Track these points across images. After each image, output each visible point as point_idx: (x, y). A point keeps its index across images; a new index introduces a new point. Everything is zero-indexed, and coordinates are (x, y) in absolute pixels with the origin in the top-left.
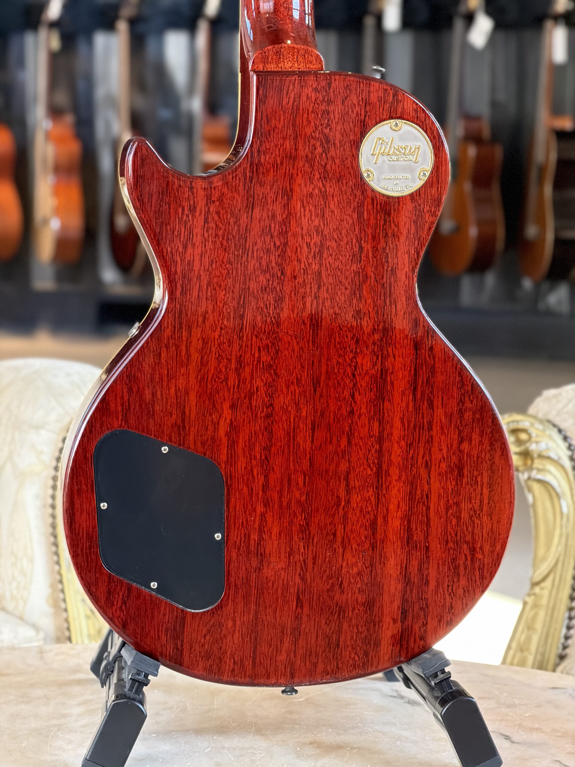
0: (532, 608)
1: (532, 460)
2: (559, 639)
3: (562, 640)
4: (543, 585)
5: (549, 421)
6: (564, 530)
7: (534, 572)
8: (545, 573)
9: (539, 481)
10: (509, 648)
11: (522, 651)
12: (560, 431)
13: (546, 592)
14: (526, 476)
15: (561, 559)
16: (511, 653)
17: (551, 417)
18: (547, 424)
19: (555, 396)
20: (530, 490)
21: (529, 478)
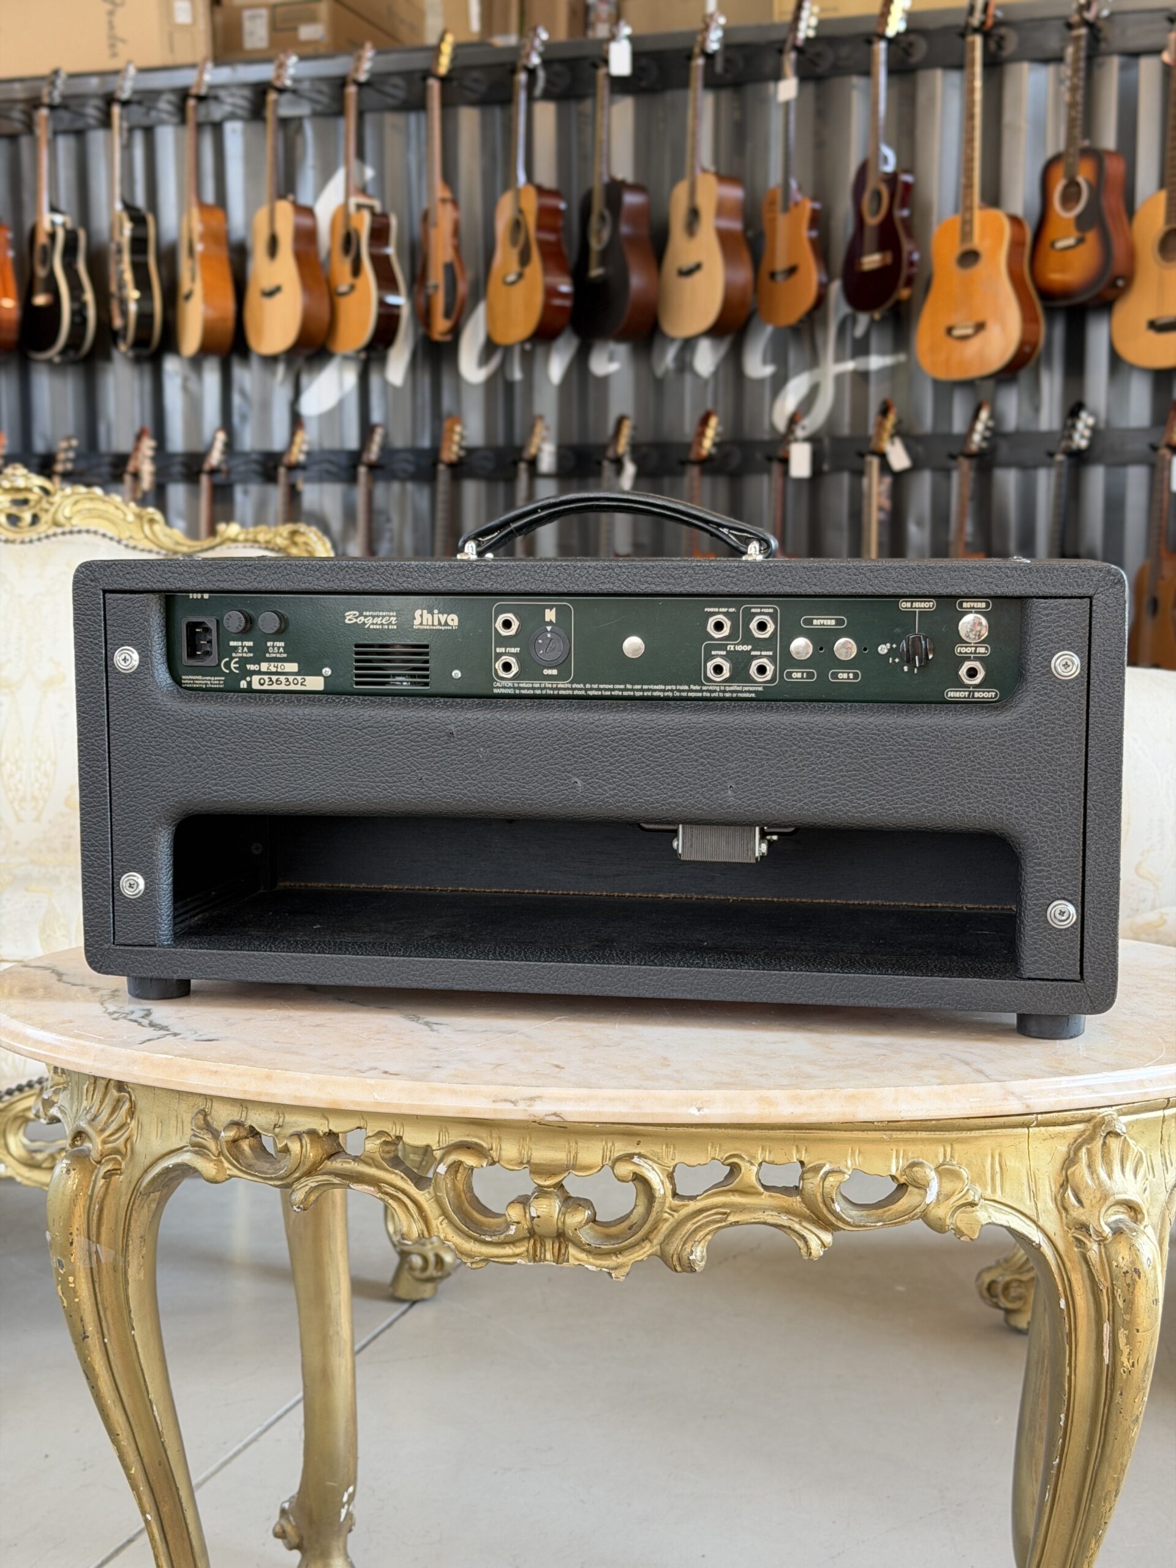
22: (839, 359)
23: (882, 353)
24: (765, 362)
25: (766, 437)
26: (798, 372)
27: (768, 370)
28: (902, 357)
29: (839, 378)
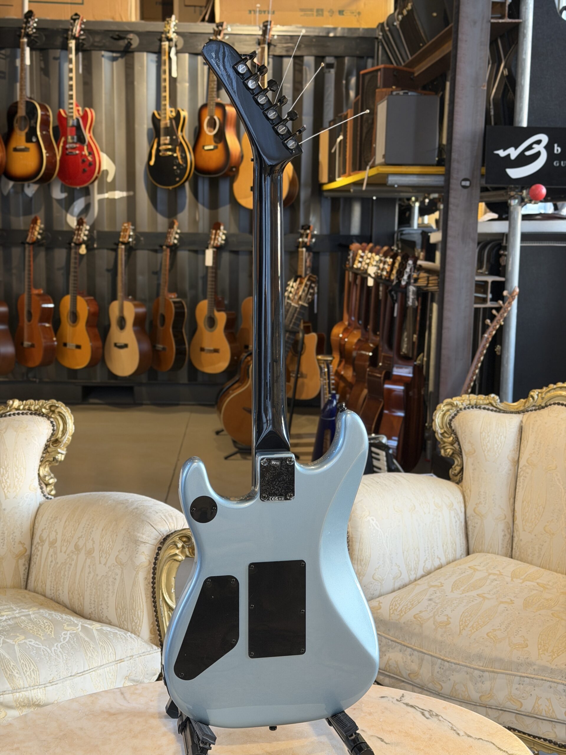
22: (100, 192)
23: (121, 190)
24: (62, 191)
25: (65, 229)
26: (79, 198)
27: (64, 195)
28: (131, 193)
29: (101, 201)
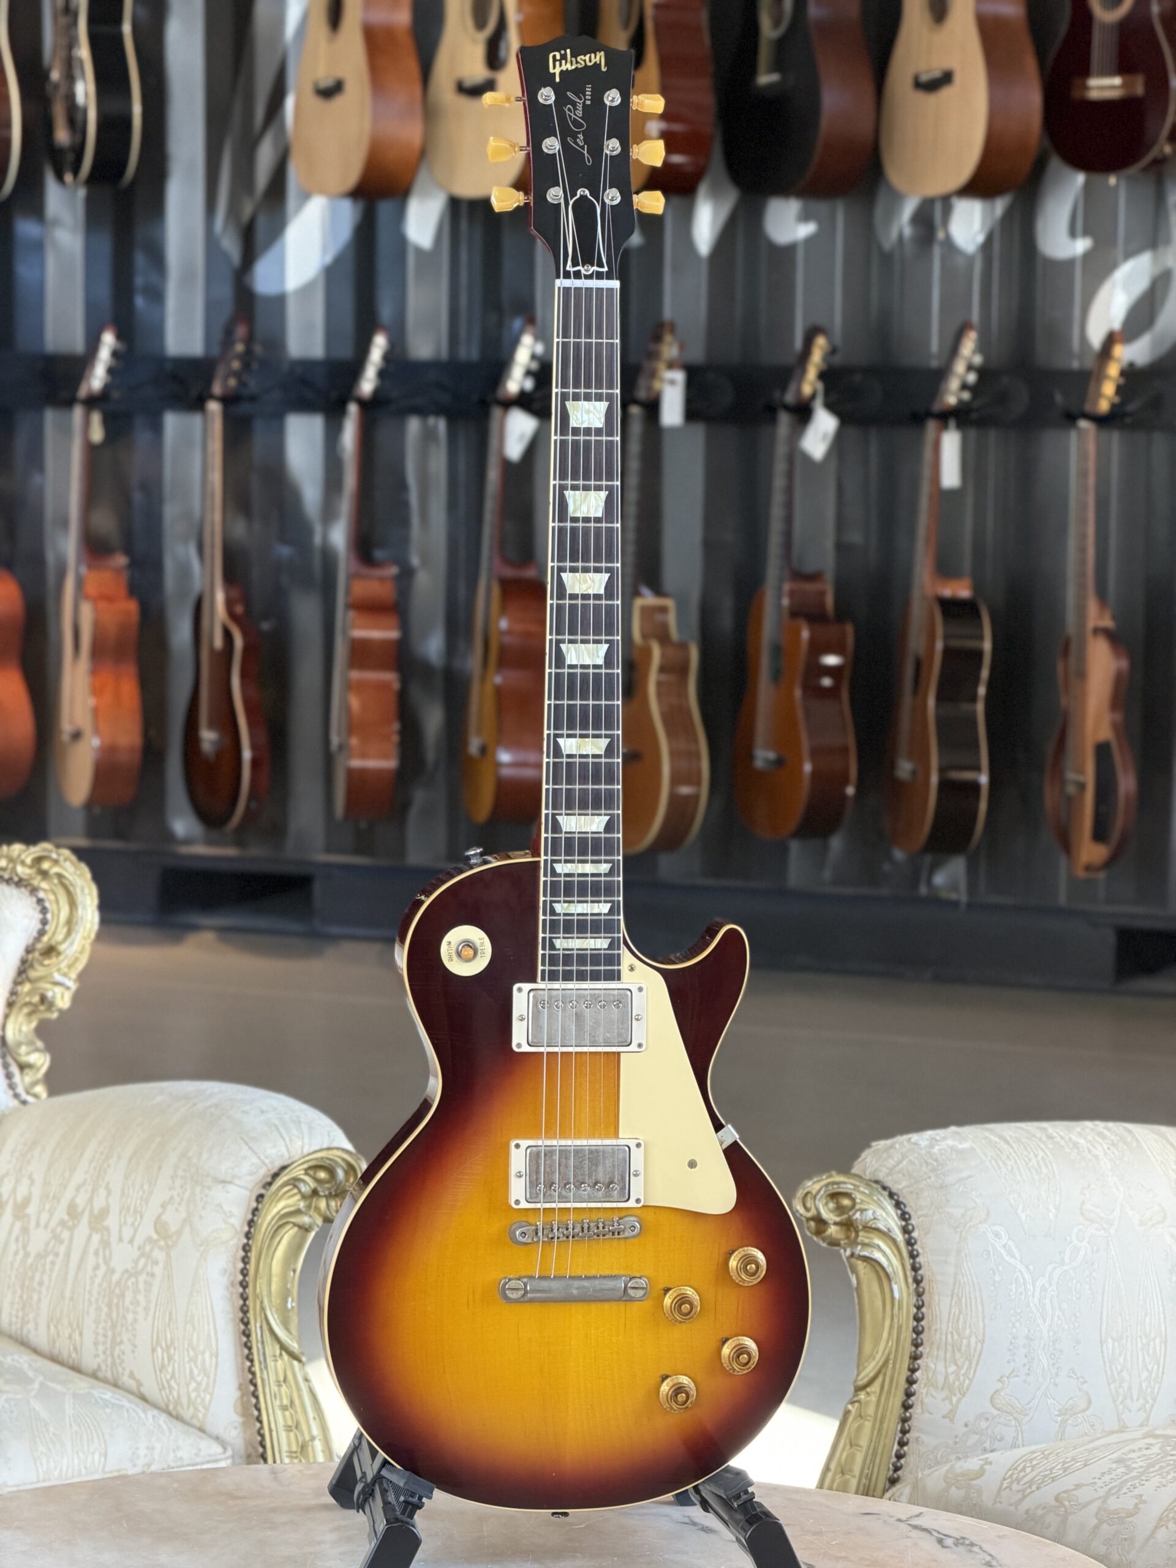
0: (854, 1419)
1: (857, 1232)
2: (891, 1457)
3: (894, 1459)
4: (868, 1390)
5: (877, 1182)
6: (896, 1320)
7: (858, 1375)
8: (872, 1375)
9: (866, 1259)
10: (827, 1469)
11: (843, 1473)
12: (891, 1195)
13: (874, 1398)
14: (848, 1253)
15: (892, 1356)
16: (830, 1475)
17: (881, 1176)
18: (874, 1185)
19: (887, 1149)
20: (854, 1270)
21: (852, 1255)
24: (1073, 233)
27: (1080, 246)
